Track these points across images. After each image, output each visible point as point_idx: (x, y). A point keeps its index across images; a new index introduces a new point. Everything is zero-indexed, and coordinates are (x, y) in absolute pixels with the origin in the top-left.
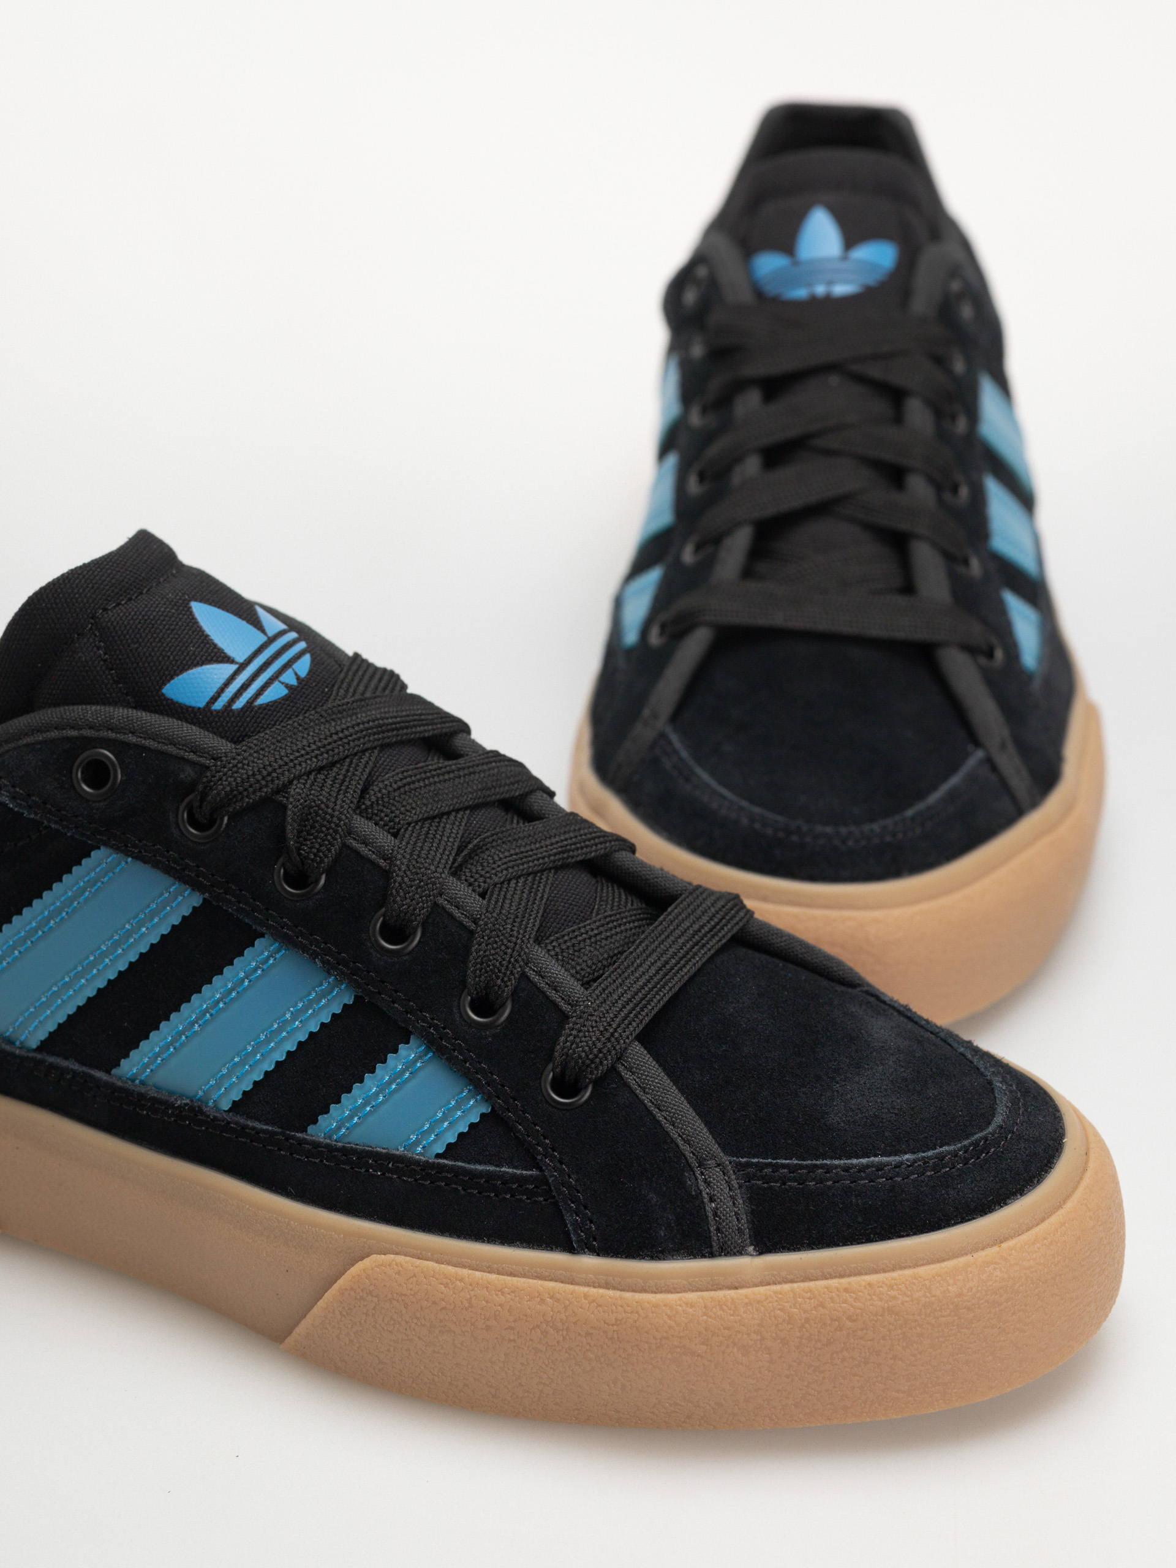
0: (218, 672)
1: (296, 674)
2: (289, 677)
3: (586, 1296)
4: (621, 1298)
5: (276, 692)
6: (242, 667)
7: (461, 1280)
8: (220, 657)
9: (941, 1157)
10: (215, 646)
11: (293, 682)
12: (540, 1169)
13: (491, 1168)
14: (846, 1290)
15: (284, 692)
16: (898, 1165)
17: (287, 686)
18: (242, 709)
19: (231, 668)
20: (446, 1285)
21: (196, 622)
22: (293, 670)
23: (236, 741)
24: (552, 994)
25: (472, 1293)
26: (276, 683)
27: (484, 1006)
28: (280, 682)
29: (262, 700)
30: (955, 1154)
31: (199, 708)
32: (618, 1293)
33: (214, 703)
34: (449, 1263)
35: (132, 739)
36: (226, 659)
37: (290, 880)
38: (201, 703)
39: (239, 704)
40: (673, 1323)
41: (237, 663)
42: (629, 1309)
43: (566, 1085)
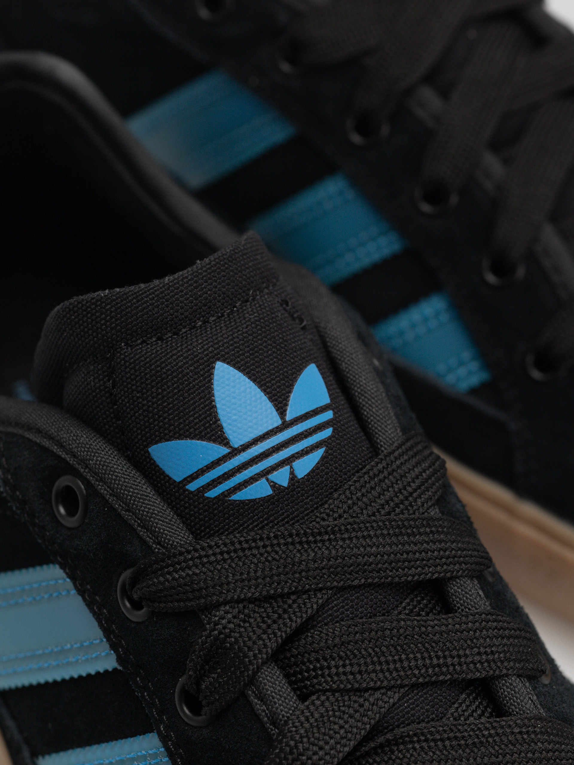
0: (209, 451)
1: (292, 474)
2: (282, 476)
5: (261, 490)
6: (236, 451)
8: (217, 436)
10: (217, 420)
11: (285, 483)
15: (269, 491)
17: (274, 486)
18: (216, 499)
19: (225, 451)
21: (209, 388)
22: (291, 467)
23: (197, 535)
26: (264, 480)
28: (267, 480)
29: (239, 496)
31: (175, 481)
33: (190, 482)
38: (178, 478)
41: (231, 447)
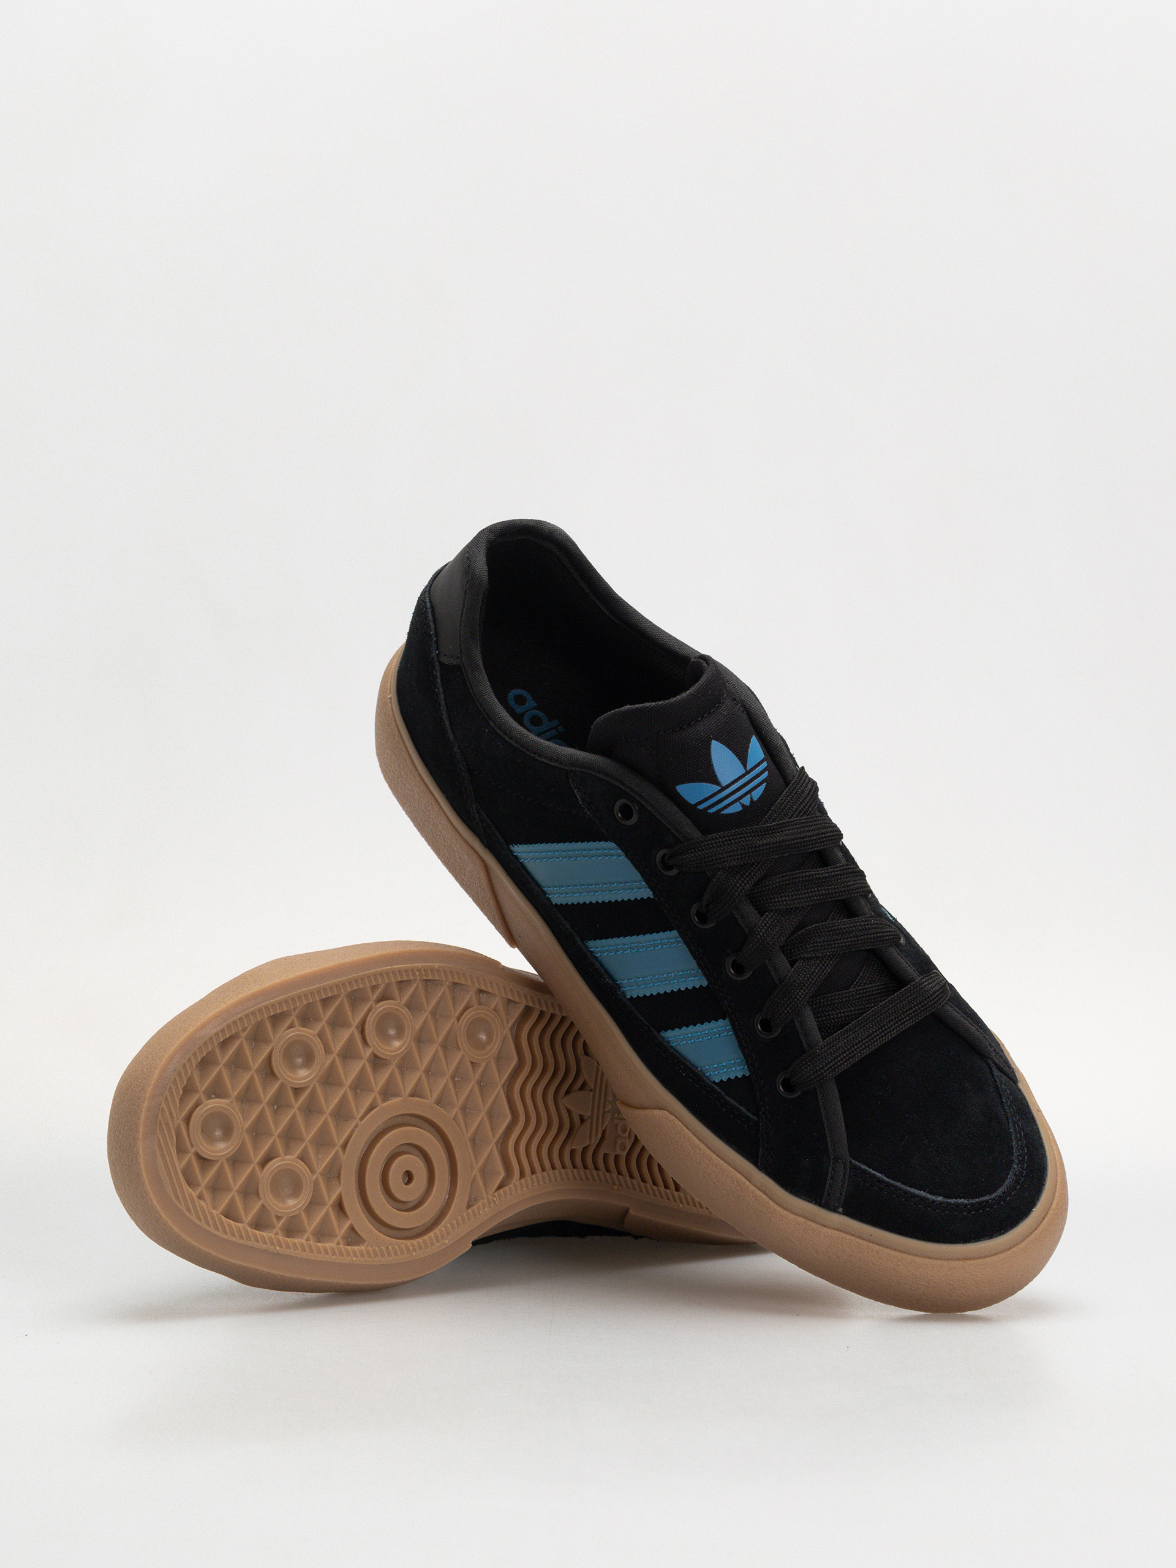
0: (710, 788)
1: (751, 798)
2: (746, 801)
3: (753, 1192)
4: (768, 1203)
5: (736, 808)
6: (724, 789)
7: (700, 1150)
8: (714, 780)
9: (957, 1205)
10: (714, 772)
11: (747, 804)
12: (758, 1117)
13: (737, 1105)
14: (877, 1252)
16: (933, 1202)
17: (743, 805)
18: (713, 813)
19: (718, 788)
20: (692, 1148)
21: (709, 755)
22: (751, 795)
23: (705, 833)
24: (802, 1037)
25: (702, 1158)
26: (738, 802)
27: (767, 1026)
29: (726, 812)
30: (966, 1206)
32: (767, 1199)
33: (699, 805)
34: (698, 1138)
35: (649, 808)
36: (718, 783)
37: (698, 914)
38: (693, 803)
39: (711, 811)
40: (787, 1227)
41: (721, 786)
42: (769, 1210)
43: (789, 1086)
